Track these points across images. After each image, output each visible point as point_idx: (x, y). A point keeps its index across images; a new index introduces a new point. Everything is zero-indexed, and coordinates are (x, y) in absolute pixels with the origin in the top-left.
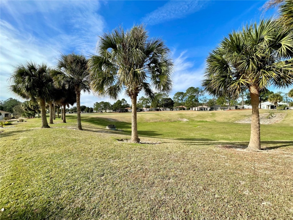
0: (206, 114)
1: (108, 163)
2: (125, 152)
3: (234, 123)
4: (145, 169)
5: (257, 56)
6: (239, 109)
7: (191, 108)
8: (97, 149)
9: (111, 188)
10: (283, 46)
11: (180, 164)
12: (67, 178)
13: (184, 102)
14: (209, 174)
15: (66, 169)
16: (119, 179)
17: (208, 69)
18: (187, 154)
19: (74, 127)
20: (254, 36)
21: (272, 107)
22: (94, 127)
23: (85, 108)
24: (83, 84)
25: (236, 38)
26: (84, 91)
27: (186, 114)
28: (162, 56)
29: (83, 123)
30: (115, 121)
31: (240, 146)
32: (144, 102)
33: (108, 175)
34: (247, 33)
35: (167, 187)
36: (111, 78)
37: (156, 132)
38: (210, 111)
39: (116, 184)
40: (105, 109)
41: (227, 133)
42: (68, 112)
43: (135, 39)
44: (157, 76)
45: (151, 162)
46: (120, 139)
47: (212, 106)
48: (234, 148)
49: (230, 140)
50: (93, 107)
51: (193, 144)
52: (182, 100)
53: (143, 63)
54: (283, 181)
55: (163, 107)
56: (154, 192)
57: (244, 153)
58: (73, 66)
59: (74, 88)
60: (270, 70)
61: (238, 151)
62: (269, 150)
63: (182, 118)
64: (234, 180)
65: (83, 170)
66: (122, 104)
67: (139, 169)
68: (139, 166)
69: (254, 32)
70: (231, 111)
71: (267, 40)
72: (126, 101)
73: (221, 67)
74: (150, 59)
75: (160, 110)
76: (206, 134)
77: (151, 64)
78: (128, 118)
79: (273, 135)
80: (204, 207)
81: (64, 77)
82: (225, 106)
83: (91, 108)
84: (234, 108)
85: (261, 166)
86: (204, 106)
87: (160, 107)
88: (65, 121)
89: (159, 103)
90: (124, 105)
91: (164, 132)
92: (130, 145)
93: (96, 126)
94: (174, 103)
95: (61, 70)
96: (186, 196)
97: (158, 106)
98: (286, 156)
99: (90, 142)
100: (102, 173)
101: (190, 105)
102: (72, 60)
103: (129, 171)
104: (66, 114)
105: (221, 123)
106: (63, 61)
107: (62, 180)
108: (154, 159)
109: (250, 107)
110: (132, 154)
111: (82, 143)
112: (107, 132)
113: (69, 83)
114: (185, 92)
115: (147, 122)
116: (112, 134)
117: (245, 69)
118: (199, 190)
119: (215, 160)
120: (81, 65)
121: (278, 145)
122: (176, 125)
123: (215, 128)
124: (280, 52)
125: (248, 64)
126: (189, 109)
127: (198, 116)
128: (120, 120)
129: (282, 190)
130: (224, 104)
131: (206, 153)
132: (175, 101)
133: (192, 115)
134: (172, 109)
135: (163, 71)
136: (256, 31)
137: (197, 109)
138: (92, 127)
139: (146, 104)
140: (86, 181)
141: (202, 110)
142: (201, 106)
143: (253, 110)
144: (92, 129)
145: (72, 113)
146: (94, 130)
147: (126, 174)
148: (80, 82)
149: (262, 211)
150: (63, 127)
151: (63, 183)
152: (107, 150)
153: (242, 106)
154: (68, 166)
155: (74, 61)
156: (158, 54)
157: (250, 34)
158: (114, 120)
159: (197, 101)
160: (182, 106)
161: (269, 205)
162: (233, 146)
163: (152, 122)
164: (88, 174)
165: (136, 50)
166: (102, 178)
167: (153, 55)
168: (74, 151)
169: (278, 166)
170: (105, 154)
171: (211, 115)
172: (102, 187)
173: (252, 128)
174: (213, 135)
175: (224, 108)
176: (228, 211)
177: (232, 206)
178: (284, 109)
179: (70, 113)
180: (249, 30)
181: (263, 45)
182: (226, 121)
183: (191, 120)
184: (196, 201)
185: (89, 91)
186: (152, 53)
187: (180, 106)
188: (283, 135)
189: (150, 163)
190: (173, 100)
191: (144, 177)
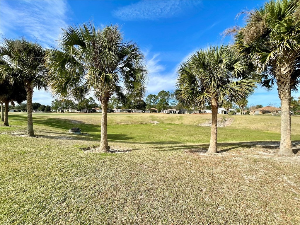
0: (175, 117)
1: (72, 183)
2: (93, 165)
3: (198, 126)
4: (116, 186)
5: (217, 76)
6: (202, 113)
7: (162, 111)
8: (56, 164)
9: (75, 216)
10: (235, 69)
11: (151, 175)
12: (11, 212)
13: (156, 105)
14: (178, 184)
15: (10, 198)
16: (86, 202)
17: (178, 80)
18: (158, 162)
19: (22, 132)
20: (216, 57)
21: (225, 112)
22: (52, 132)
23: (39, 106)
24: (38, 80)
25: (203, 56)
26: (39, 88)
27: (157, 117)
28: (137, 61)
29: (35, 126)
30: (80, 124)
31: (202, 150)
32: (115, 102)
33: (72, 199)
34: (211, 53)
35: (139, 204)
36: (77, 80)
37: (127, 135)
38: (178, 114)
39: (82, 210)
40: (67, 109)
41: (192, 135)
42: (13, 110)
43: (108, 41)
44: (131, 82)
45: (123, 176)
46: (86, 147)
47: (181, 109)
48: (197, 152)
49: (194, 142)
50: (51, 105)
51: (163, 149)
52: (154, 103)
53: (116, 66)
54: (232, 184)
55: (135, 108)
56: (126, 213)
57: (205, 157)
58: (23, 56)
59: (23, 84)
60: (226, 89)
61: (201, 156)
62: (222, 153)
63: (154, 120)
64: (198, 188)
65: (37, 196)
66: (90, 104)
67: (109, 186)
68: (109, 182)
69: (216, 54)
70: (196, 115)
71: (224, 62)
72: (94, 100)
73: (190, 80)
74: (123, 63)
75: (132, 112)
76: (174, 137)
77: (125, 68)
78: (96, 119)
79: (225, 137)
80: (173, 222)
81: (8, 69)
82: (191, 110)
83: (48, 106)
84: (198, 112)
85: (217, 170)
86: (173, 109)
87: (132, 108)
88: (7, 124)
89: (131, 104)
90: (91, 104)
91: (136, 135)
92: (98, 156)
93: (55, 130)
94: (146, 105)
95: (3, 59)
96: (157, 212)
97: (130, 108)
98: (234, 158)
99: (47, 154)
100: (64, 198)
101: (161, 108)
102: (21, 48)
103: (97, 190)
104: (10, 113)
105: (187, 126)
106: (7, 47)
107: (4, 217)
108: (126, 172)
109: (210, 111)
110: (101, 168)
111: (34, 156)
112: (69, 138)
113: (16, 77)
114: (157, 95)
115: (117, 125)
116: (77, 141)
117: (208, 85)
118: (169, 204)
119: (183, 167)
120: (35, 56)
121: (229, 147)
122: (147, 127)
123: (183, 131)
124: (233, 74)
125: (211, 81)
126: (160, 111)
127: (169, 119)
128: (86, 122)
129: (231, 193)
130: (190, 108)
131: (175, 160)
132: (147, 103)
133: (162, 118)
134: (144, 111)
135: (137, 78)
136: (218, 53)
137: (167, 112)
138: (48, 131)
139: (117, 104)
140: (42, 212)
141: (172, 113)
142: (171, 109)
143: (213, 119)
144: (48, 134)
145: (19, 111)
146: (52, 135)
147: (95, 195)
148: (32, 78)
149: (218, 216)
150: (4, 133)
151: (6, 220)
152: (70, 165)
153: (204, 111)
154: (14, 193)
155: (25, 49)
156: (132, 59)
157: (213, 54)
158: (79, 122)
159: (167, 104)
160: (153, 109)
161: (223, 209)
162: (196, 150)
163: (123, 124)
164: (43, 201)
165: (109, 52)
166: (64, 204)
167: (127, 59)
168: (23, 169)
169: (229, 170)
170: (68, 171)
171: (179, 118)
172: (63, 217)
173: (211, 135)
174: (180, 137)
175: (190, 112)
176: (193, 222)
177: (196, 216)
178: (233, 115)
179: (15, 111)
180: (213, 51)
181: (222, 66)
182: (191, 124)
183: (162, 123)
184: (166, 216)
185: (46, 89)
186: (127, 57)
187: (152, 109)
188: (231, 136)
189: (122, 178)
190: (145, 102)
191: (115, 196)
